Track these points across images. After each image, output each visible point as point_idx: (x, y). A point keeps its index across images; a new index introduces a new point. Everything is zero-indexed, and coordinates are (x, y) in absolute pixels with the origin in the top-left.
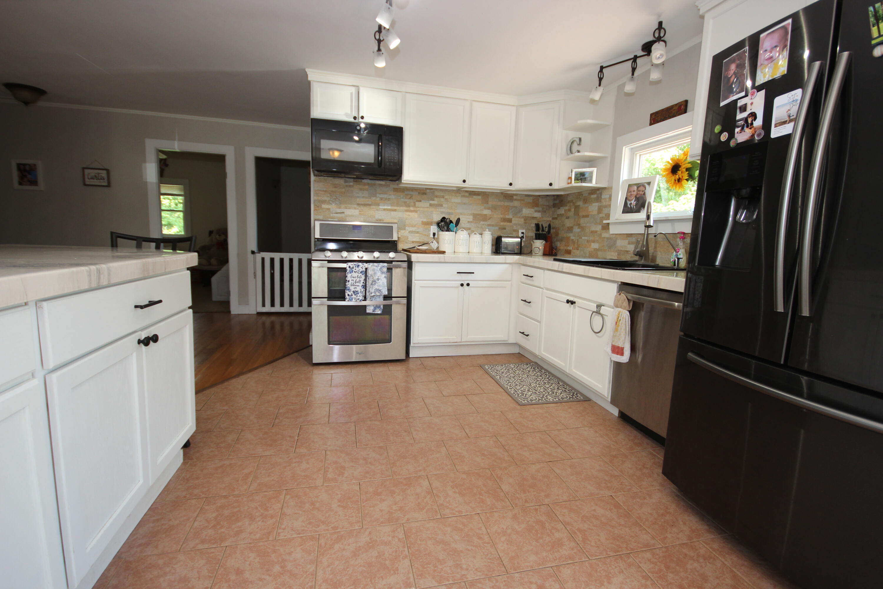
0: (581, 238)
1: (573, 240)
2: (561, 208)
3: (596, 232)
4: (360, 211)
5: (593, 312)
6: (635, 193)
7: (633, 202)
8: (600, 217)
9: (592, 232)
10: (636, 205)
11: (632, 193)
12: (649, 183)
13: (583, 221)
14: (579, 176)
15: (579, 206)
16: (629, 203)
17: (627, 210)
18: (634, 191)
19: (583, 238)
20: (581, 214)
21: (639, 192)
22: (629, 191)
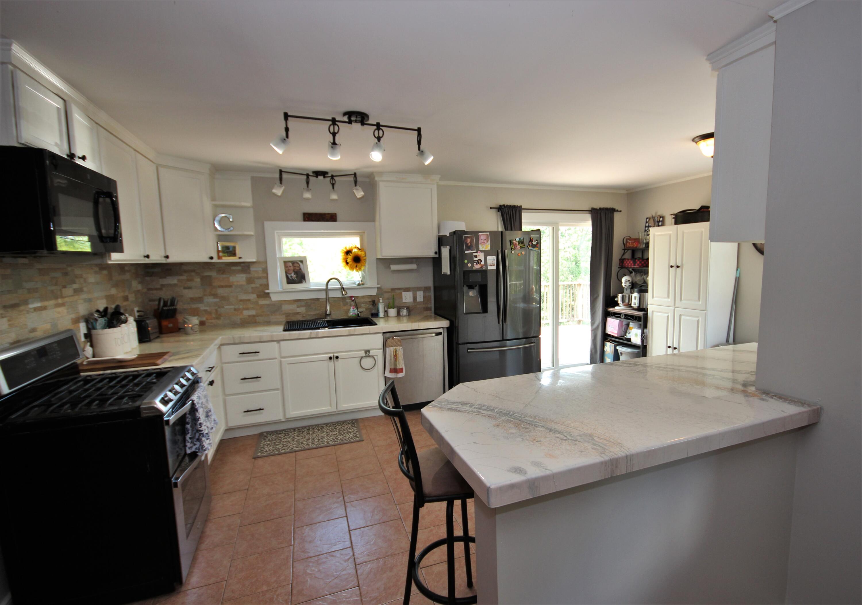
0: (223, 307)
1: (205, 311)
2: (167, 277)
3: (249, 300)
4: (9, 321)
5: (362, 358)
6: (292, 268)
7: (293, 275)
8: (252, 288)
9: (241, 301)
10: (297, 277)
11: (289, 268)
12: (302, 262)
13: (221, 291)
14: (225, 249)
15: (210, 277)
16: (289, 276)
17: (290, 281)
18: (290, 267)
19: (226, 307)
20: (216, 283)
21: (295, 268)
22: (286, 266)
